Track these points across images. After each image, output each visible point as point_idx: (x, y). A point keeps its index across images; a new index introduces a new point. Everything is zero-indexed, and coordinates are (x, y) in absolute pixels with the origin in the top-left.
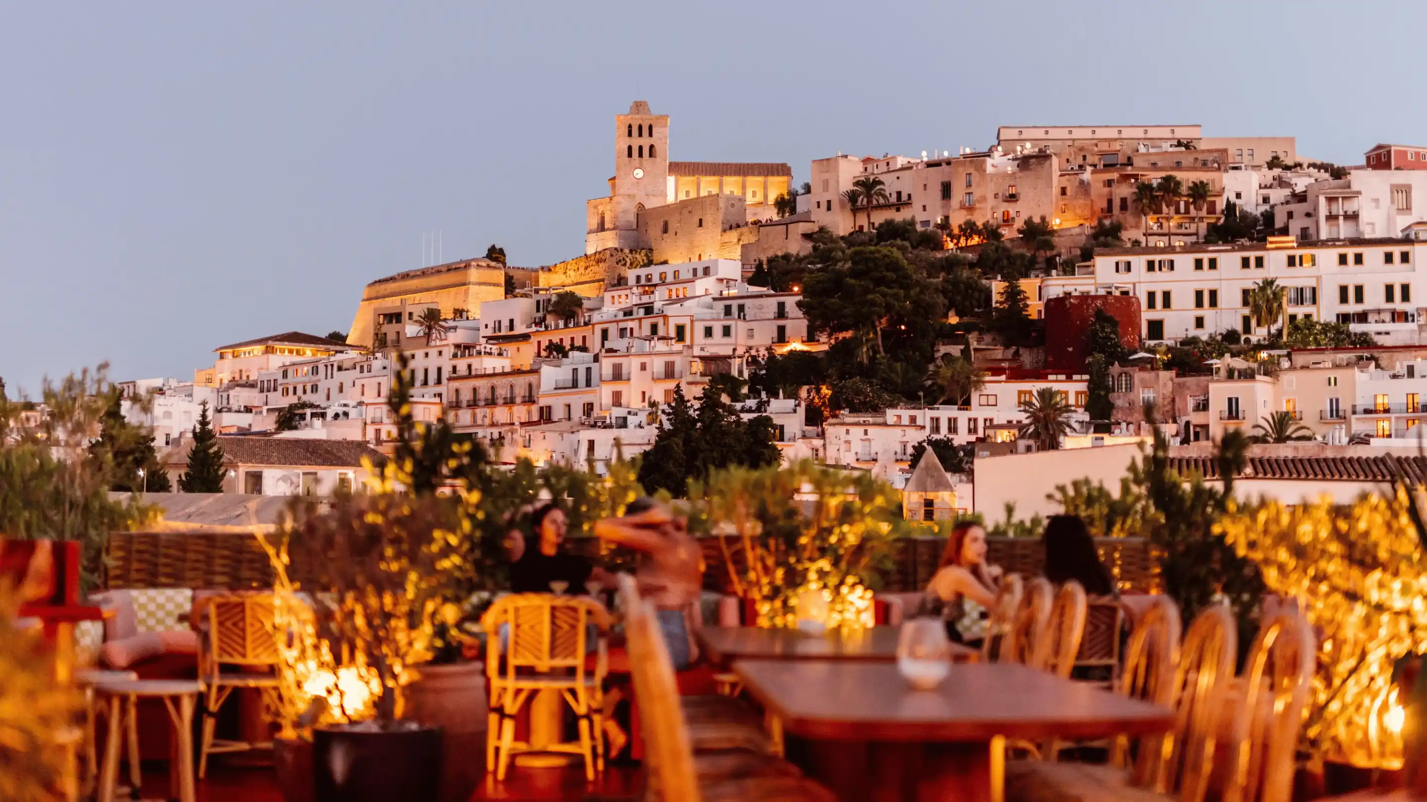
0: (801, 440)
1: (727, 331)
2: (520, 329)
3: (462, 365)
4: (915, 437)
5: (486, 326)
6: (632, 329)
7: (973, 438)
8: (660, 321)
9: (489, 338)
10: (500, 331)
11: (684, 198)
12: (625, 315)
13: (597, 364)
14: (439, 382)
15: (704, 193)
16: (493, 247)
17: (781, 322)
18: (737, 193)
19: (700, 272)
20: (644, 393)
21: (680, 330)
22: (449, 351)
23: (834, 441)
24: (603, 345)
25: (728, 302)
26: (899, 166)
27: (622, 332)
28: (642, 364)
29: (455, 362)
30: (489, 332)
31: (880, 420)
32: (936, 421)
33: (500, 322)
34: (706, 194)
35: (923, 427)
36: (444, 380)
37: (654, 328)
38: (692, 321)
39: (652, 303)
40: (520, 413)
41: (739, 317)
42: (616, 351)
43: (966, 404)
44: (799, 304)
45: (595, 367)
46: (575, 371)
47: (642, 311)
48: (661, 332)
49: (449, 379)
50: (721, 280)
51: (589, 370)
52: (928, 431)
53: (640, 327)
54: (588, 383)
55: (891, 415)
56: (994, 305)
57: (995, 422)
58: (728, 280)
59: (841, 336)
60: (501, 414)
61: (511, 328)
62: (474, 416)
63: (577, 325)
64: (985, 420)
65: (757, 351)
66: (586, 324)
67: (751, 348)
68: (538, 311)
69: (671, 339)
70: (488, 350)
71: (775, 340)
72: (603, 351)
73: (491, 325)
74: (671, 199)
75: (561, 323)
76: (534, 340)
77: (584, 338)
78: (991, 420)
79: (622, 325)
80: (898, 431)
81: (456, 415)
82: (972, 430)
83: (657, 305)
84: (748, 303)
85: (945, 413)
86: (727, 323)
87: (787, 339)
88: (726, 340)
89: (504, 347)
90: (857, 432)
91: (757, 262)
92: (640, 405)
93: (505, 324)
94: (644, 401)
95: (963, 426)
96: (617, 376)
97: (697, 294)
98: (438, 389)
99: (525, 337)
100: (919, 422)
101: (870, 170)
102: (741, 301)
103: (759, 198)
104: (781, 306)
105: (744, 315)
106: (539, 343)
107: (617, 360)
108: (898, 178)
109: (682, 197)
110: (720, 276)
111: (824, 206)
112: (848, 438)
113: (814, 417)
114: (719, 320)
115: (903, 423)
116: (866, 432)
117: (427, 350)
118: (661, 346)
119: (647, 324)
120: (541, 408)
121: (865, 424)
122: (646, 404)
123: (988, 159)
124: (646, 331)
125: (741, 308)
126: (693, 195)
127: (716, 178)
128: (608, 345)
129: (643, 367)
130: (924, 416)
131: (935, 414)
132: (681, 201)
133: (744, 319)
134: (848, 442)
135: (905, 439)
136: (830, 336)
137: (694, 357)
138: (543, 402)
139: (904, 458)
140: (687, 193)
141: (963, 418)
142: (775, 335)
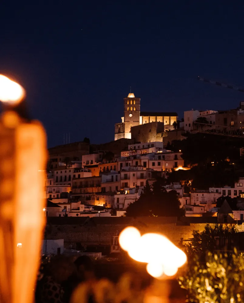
0: (183, 197)
1: (159, 164)
2: (95, 164)
3: (77, 174)
4: (218, 196)
5: (84, 163)
6: (130, 163)
7: (236, 196)
8: (139, 161)
9: (85, 166)
10: (88, 164)
11: (145, 123)
12: (128, 159)
13: (120, 174)
14: (70, 180)
15: (151, 122)
16: (86, 138)
17: (176, 161)
18: (161, 121)
19: (150, 146)
20: (134, 183)
21: (145, 163)
22: (72, 171)
23: (194, 198)
24: (121, 168)
25: (159, 155)
26: (211, 113)
27: (127, 165)
28: (133, 174)
29: (74, 174)
30: (85, 165)
31: (207, 191)
32: (224, 191)
33: (88, 161)
34: (152, 122)
35: (220, 193)
36: (71, 180)
37: (137, 163)
38: (148, 161)
39: (136, 155)
40: (95, 190)
41: (163, 160)
42: (125, 170)
43: (233, 186)
44: (181, 156)
45: (119, 175)
46: (112, 176)
47: (133, 158)
48: (139, 164)
49: (73, 179)
50: (157, 148)
51: (117, 176)
52: (222, 194)
53: (132, 163)
54: (117, 180)
55: (211, 189)
56: (241, 156)
57: (242, 191)
58: (159, 148)
59: (194, 165)
60: (90, 190)
61: (92, 163)
62: (81, 190)
63: (112, 162)
64: (239, 191)
65: (169, 170)
66: (115, 162)
67: (167, 169)
68: (100, 158)
69: (142, 166)
70: (85, 170)
71: (174, 166)
72: (121, 170)
73: (85, 162)
74: (141, 123)
75: (108, 161)
76: (99, 167)
77: (115, 166)
78: (241, 191)
79: (127, 162)
80: (213, 194)
81: (75, 190)
82: (235, 194)
83: (138, 156)
84: (166, 155)
85: (227, 189)
86: (159, 161)
87: (178, 166)
88: (159, 167)
89: (90, 169)
90: (200, 195)
91: (168, 142)
92: (133, 187)
93: (90, 162)
94: (134, 185)
95: (232, 193)
96: (126, 177)
97: (150, 153)
98: (70, 182)
99: (96, 166)
100: (219, 191)
101: (202, 115)
102: (163, 155)
103: (168, 123)
104: (176, 156)
105: (165, 159)
106: (101, 168)
107: (126, 173)
108: (211, 117)
109: (144, 123)
110: (157, 147)
111: (188, 125)
112: (197, 197)
113: (187, 190)
114: (157, 160)
115: (214, 192)
116: (203, 195)
117: (66, 170)
118: (139, 168)
119: (135, 161)
120: (102, 188)
121: (203, 192)
122: (135, 187)
123: (238, 111)
124: (134, 164)
125: (164, 157)
126: (148, 122)
127: (155, 117)
128: (122, 168)
129: (134, 175)
130: (221, 190)
131: (224, 189)
132: (144, 124)
133: (165, 160)
134: (197, 198)
135: (215, 197)
136: (191, 166)
137: (149, 172)
138: (103, 186)
139: (215, 202)
140: (146, 122)
141: (232, 190)
142: (174, 165)
